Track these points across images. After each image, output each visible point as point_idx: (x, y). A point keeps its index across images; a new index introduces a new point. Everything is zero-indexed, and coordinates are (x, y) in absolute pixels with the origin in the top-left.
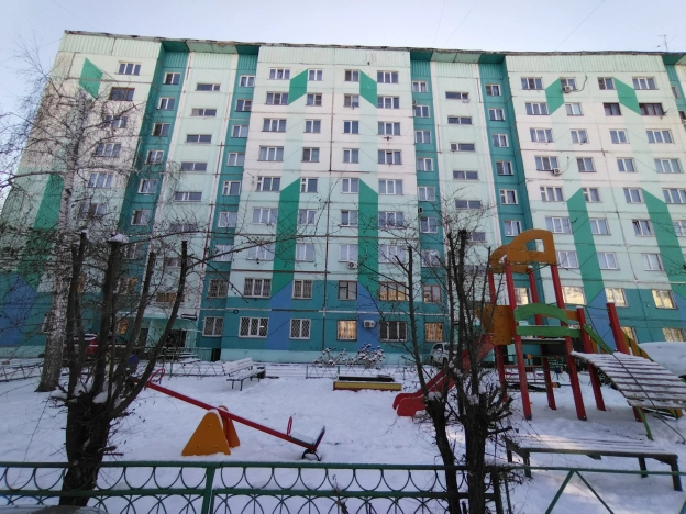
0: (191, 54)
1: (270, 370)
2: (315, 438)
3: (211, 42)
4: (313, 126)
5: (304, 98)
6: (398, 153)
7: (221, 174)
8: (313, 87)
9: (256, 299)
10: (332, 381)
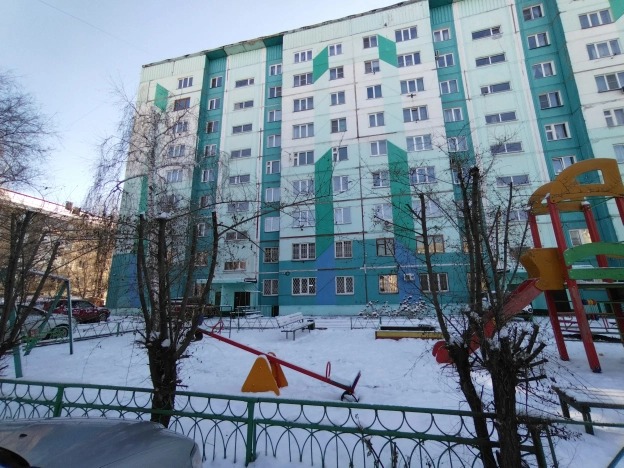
0: (229, 58)
1: (318, 323)
2: (352, 381)
3: (243, 43)
4: (338, 98)
5: (327, 74)
6: (424, 108)
7: (264, 156)
8: (334, 61)
9: (303, 262)
10: (375, 330)
